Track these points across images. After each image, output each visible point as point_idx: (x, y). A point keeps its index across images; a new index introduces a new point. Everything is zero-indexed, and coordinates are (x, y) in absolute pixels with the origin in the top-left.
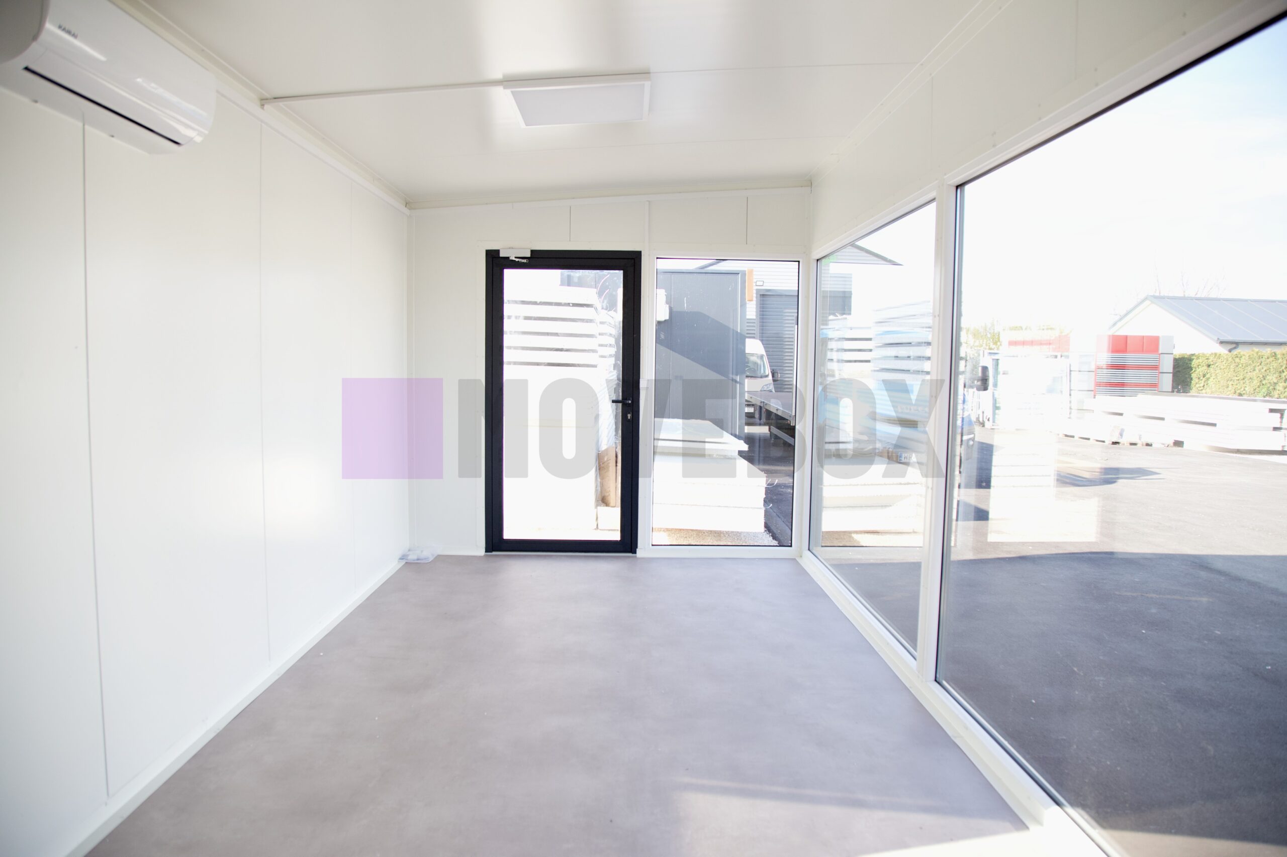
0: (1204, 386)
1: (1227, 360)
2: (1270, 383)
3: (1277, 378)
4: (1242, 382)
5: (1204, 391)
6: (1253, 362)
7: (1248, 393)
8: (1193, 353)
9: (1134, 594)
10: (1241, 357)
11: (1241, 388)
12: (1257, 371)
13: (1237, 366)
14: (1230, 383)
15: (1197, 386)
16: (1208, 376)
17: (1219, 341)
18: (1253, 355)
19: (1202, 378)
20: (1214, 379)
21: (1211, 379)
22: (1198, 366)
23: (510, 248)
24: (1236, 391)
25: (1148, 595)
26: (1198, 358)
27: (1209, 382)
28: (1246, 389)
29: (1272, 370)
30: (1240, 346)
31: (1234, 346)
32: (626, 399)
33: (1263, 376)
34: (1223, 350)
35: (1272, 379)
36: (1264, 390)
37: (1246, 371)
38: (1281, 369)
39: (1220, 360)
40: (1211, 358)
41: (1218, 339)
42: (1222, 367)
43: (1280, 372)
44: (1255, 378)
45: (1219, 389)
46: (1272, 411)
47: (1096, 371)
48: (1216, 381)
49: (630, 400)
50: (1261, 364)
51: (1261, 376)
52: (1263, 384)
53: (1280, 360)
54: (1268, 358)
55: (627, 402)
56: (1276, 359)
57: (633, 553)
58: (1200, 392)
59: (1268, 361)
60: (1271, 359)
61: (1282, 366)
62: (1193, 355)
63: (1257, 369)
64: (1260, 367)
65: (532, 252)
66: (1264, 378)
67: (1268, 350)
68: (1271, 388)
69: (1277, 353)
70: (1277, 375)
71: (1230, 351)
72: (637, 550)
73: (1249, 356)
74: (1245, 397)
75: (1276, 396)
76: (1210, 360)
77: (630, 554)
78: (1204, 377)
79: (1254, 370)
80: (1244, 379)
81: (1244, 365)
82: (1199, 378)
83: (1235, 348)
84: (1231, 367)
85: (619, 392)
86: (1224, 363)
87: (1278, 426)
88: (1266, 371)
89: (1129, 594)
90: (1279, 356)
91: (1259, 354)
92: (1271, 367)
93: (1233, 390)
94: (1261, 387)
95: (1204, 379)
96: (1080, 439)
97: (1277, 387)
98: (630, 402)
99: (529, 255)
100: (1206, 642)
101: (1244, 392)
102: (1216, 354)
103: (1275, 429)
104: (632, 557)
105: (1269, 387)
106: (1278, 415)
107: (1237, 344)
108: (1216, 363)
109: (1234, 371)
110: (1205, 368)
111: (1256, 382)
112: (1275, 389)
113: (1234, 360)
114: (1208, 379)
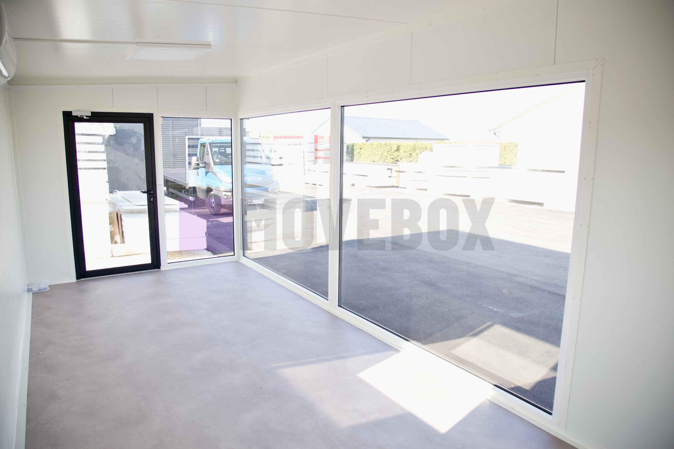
0: (359, 158)
1: (368, 146)
2: (385, 156)
3: (387, 154)
4: (374, 156)
5: (359, 160)
6: (378, 147)
7: (377, 160)
8: (354, 143)
9: (372, 257)
10: (373, 145)
11: (374, 159)
12: (380, 151)
13: (372, 149)
14: (369, 156)
15: (356, 157)
16: (360, 153)
17: (362, 137)
18: (378, 144)
19: (358, 154)
20: (363, 154)
21: (362, 155)
22: (356, 149)
23: (78, 111)
24: (372, 160)
25: (376, 257)
26: (356, 145)
27: (361, 156)
28: (376, 159)
29: (385, 151)
30: (371, 139)
31: (368, 139)
32: (150, 191)
33: (382, 153)
34: (364, 141)
35: (385, 155)
36: (383, 159)
37: (375, 151)
38: (389, 151)
39: (365, 146)
40: (362, 145)
41: (362, 136)
42: (366, 149)
43: (388, 152)
44: (379, 154)
45: (365, 159)
46: (388, 169)
47: (315, 152)
48: (364, 156)
49: (152, 191)
50: (381, 148)
51: (381, 153)
52: (382, 157)
53: (388, 147)
54: (384, 145)
55: (151, 192)
56: (387, 146)
57: (159, 269)
58: (358, 160)
59: (384, 147)
60: (385, 146)
61: (389, 149)
62: (354, 144)
63: (380, 150)
64: (381, 149)
65: (92, 113)
66: (382, 154)
67: (383, 142)
68: (385, 158)
69: (387, 143)
70: (387, 153)
71: (367, 141)
72: (161, 267)
73: (377, 144)
74: (375, 163)
75: (387, 162)
76: (361, 146)
77: (157, 270)
78: (359, 154)
79: (379, 151)
80: (375, 155)
81: (375, 148)
82: (357, 154)
83: (369, 140)
84: (370, 149)
85: (145, 187)
86: (367, 147)
87: (390, 175)
88: (383, 151)
89: (370, 258)
90: (387, 145)
91: (380, 144)
92: (385, 150)
93: (371, 160)
94: (382, 158)
95: (359, 155)
96: (312, 185)
97: (388, 158)
98: (152, 192)
99: (90, 115)
100: (404, 273)
101: (375, 160)
102: (363, 144)
103: (389, 177)
104: (159, 271)
105: (384, 158)
106: (390, 171)
107: (369, 138)
108: (363, 147)
109: (371, 151)
110: (359, 149)
111: (379, 156)
112: (386, 159)
113: (371, 146)
114: (361, 155)
